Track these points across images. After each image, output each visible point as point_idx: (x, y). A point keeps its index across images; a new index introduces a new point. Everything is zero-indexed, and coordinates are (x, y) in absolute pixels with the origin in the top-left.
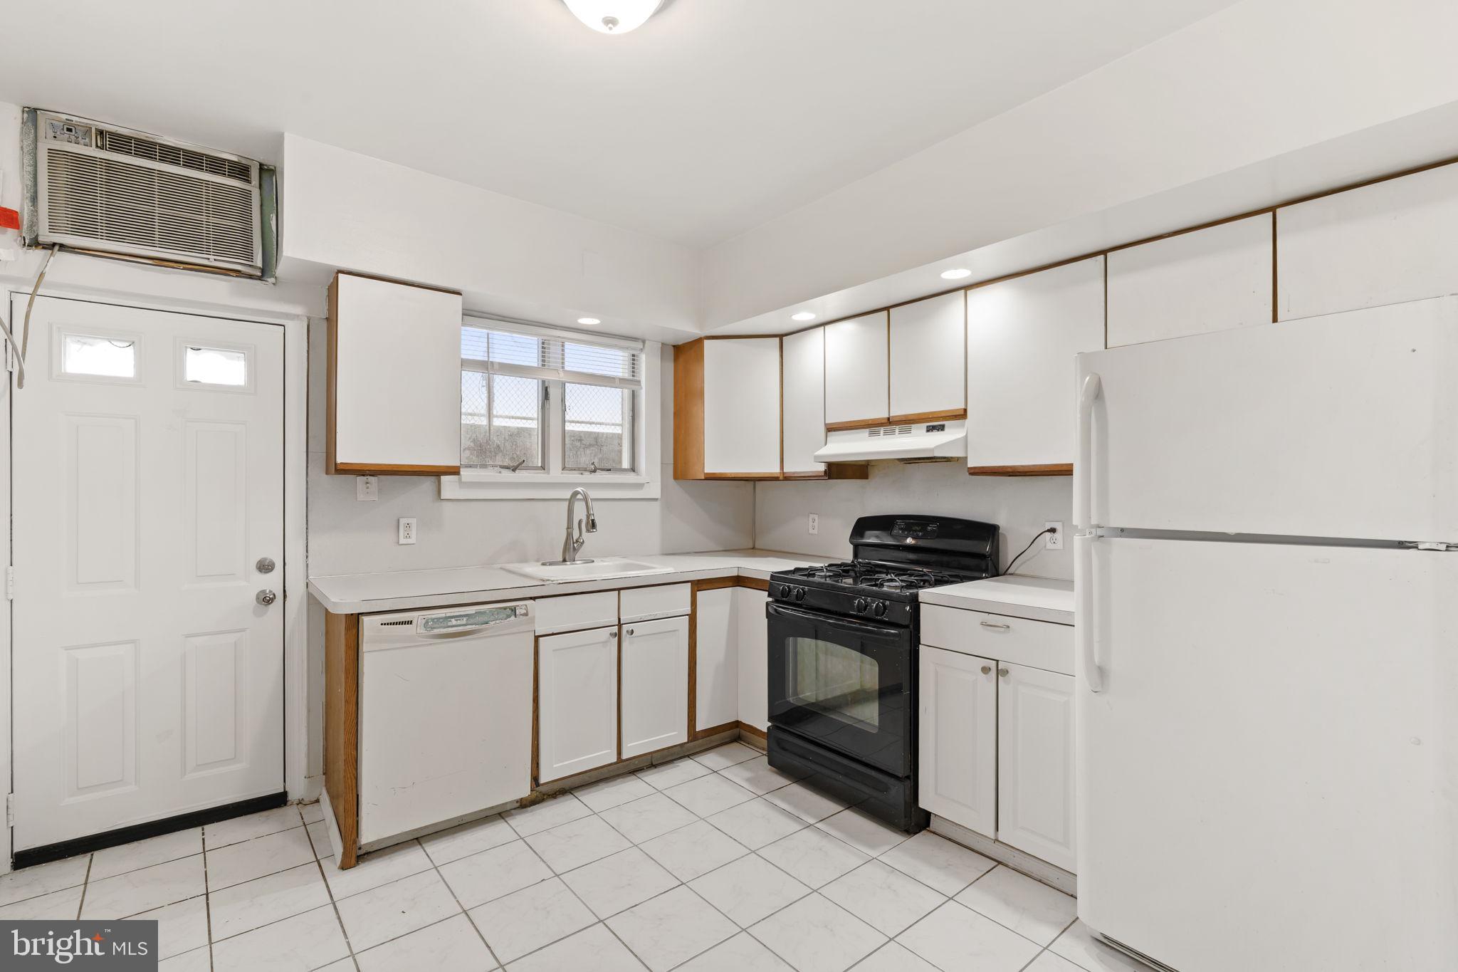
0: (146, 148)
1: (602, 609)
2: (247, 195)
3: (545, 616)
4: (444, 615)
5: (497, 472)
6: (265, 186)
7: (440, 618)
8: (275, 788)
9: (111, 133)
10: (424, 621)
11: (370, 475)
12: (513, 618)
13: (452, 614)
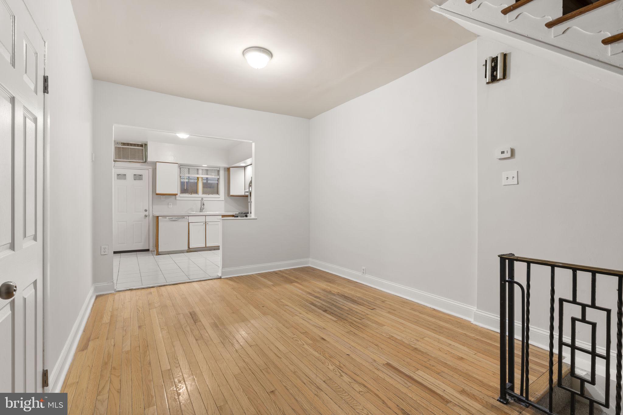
0: (128, 144)
1: (203, 219)
2: (143, 149)
3: (191, 219)
5: (188, 195)
6: (146, 148)
8: (148, 248)
9: (123, 143)
10: (168, 218)
12: (184, 219)
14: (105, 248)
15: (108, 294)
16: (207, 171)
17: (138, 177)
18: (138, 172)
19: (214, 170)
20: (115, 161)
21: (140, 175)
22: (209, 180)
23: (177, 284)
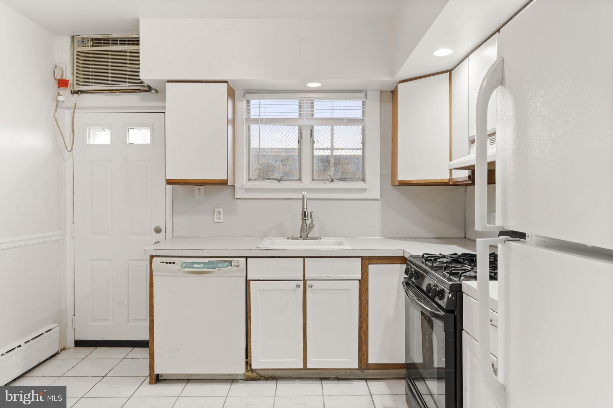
1: (296, 269)
3: (256, 269)
4: (191, 261)
5: (271, 183)
7: (190, 263)
9: (95, 39)
10: (181, 263)
11: (201, 186)
12: (230, 267)
13: (196, 261)
20: (77, 92)
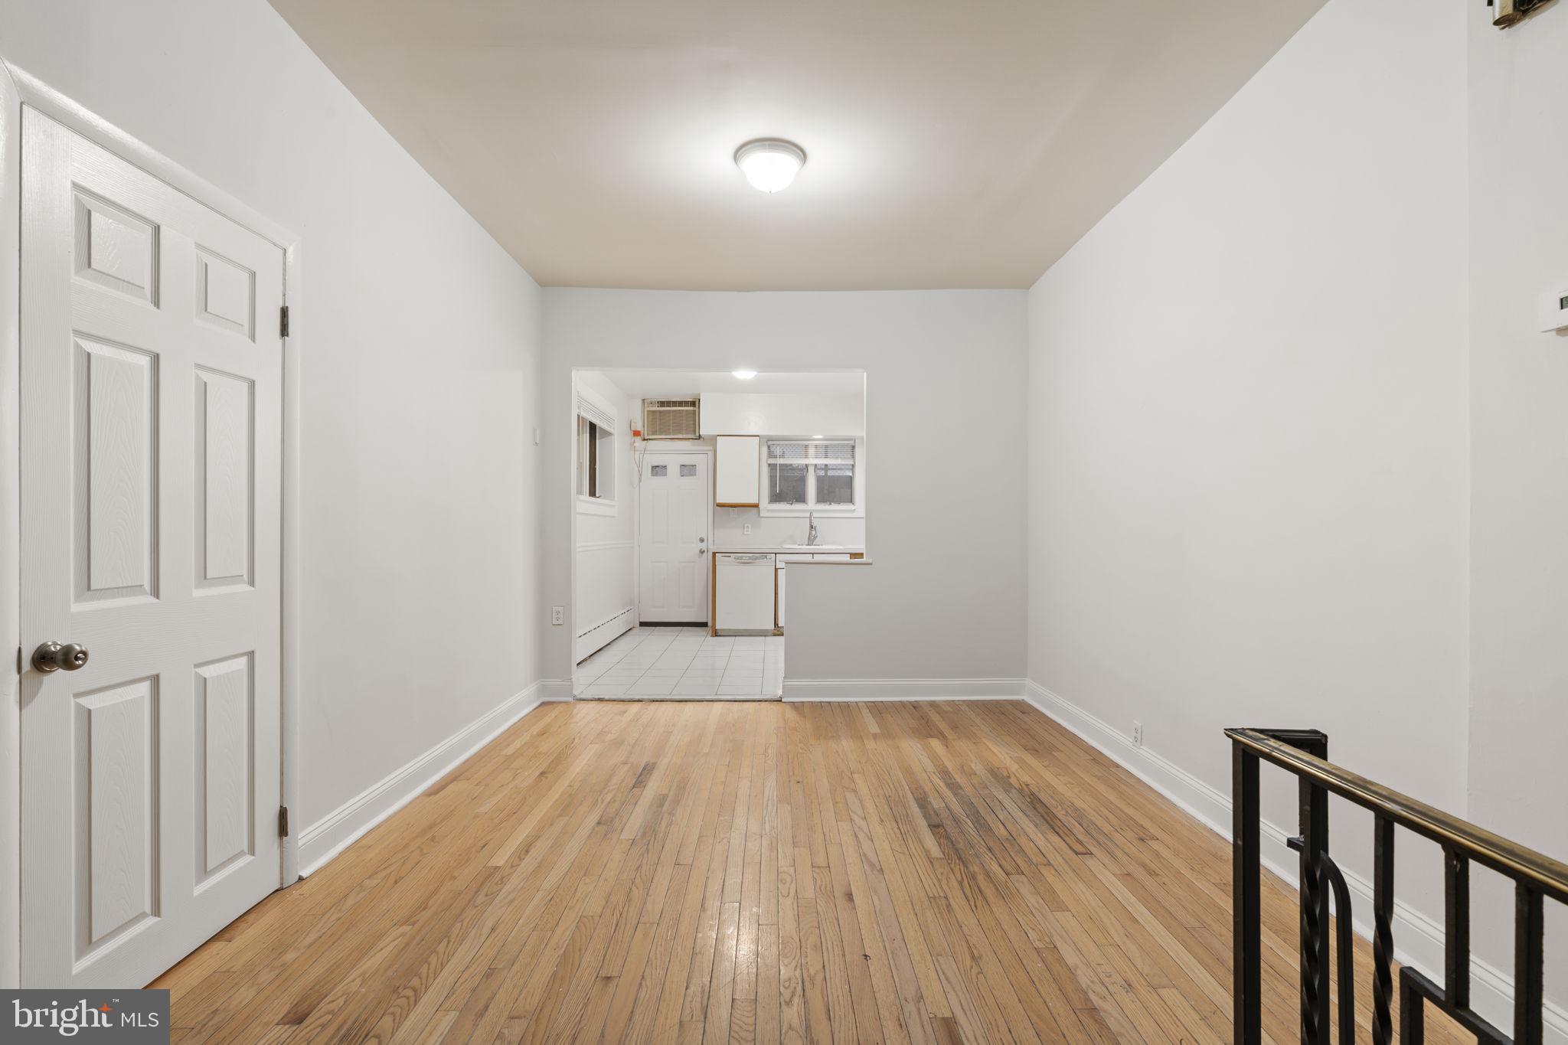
0: (669, 403)
2: (695, 411)
5: (785, 506)
6: (697, 407)
8: (705, 620)
9: (661, 401)
12: (765, 559)
14: (558, 613)
15: (560, 702)
16: (826, 450)
17: (688, 470)
18: (688, 460)
19: (843, 445)
20: (647, 440)
21: (693, 466)
22: (829, 469)
23: (686, 701)
